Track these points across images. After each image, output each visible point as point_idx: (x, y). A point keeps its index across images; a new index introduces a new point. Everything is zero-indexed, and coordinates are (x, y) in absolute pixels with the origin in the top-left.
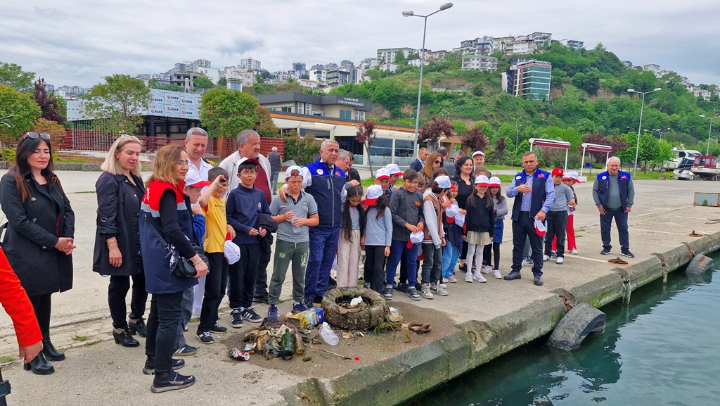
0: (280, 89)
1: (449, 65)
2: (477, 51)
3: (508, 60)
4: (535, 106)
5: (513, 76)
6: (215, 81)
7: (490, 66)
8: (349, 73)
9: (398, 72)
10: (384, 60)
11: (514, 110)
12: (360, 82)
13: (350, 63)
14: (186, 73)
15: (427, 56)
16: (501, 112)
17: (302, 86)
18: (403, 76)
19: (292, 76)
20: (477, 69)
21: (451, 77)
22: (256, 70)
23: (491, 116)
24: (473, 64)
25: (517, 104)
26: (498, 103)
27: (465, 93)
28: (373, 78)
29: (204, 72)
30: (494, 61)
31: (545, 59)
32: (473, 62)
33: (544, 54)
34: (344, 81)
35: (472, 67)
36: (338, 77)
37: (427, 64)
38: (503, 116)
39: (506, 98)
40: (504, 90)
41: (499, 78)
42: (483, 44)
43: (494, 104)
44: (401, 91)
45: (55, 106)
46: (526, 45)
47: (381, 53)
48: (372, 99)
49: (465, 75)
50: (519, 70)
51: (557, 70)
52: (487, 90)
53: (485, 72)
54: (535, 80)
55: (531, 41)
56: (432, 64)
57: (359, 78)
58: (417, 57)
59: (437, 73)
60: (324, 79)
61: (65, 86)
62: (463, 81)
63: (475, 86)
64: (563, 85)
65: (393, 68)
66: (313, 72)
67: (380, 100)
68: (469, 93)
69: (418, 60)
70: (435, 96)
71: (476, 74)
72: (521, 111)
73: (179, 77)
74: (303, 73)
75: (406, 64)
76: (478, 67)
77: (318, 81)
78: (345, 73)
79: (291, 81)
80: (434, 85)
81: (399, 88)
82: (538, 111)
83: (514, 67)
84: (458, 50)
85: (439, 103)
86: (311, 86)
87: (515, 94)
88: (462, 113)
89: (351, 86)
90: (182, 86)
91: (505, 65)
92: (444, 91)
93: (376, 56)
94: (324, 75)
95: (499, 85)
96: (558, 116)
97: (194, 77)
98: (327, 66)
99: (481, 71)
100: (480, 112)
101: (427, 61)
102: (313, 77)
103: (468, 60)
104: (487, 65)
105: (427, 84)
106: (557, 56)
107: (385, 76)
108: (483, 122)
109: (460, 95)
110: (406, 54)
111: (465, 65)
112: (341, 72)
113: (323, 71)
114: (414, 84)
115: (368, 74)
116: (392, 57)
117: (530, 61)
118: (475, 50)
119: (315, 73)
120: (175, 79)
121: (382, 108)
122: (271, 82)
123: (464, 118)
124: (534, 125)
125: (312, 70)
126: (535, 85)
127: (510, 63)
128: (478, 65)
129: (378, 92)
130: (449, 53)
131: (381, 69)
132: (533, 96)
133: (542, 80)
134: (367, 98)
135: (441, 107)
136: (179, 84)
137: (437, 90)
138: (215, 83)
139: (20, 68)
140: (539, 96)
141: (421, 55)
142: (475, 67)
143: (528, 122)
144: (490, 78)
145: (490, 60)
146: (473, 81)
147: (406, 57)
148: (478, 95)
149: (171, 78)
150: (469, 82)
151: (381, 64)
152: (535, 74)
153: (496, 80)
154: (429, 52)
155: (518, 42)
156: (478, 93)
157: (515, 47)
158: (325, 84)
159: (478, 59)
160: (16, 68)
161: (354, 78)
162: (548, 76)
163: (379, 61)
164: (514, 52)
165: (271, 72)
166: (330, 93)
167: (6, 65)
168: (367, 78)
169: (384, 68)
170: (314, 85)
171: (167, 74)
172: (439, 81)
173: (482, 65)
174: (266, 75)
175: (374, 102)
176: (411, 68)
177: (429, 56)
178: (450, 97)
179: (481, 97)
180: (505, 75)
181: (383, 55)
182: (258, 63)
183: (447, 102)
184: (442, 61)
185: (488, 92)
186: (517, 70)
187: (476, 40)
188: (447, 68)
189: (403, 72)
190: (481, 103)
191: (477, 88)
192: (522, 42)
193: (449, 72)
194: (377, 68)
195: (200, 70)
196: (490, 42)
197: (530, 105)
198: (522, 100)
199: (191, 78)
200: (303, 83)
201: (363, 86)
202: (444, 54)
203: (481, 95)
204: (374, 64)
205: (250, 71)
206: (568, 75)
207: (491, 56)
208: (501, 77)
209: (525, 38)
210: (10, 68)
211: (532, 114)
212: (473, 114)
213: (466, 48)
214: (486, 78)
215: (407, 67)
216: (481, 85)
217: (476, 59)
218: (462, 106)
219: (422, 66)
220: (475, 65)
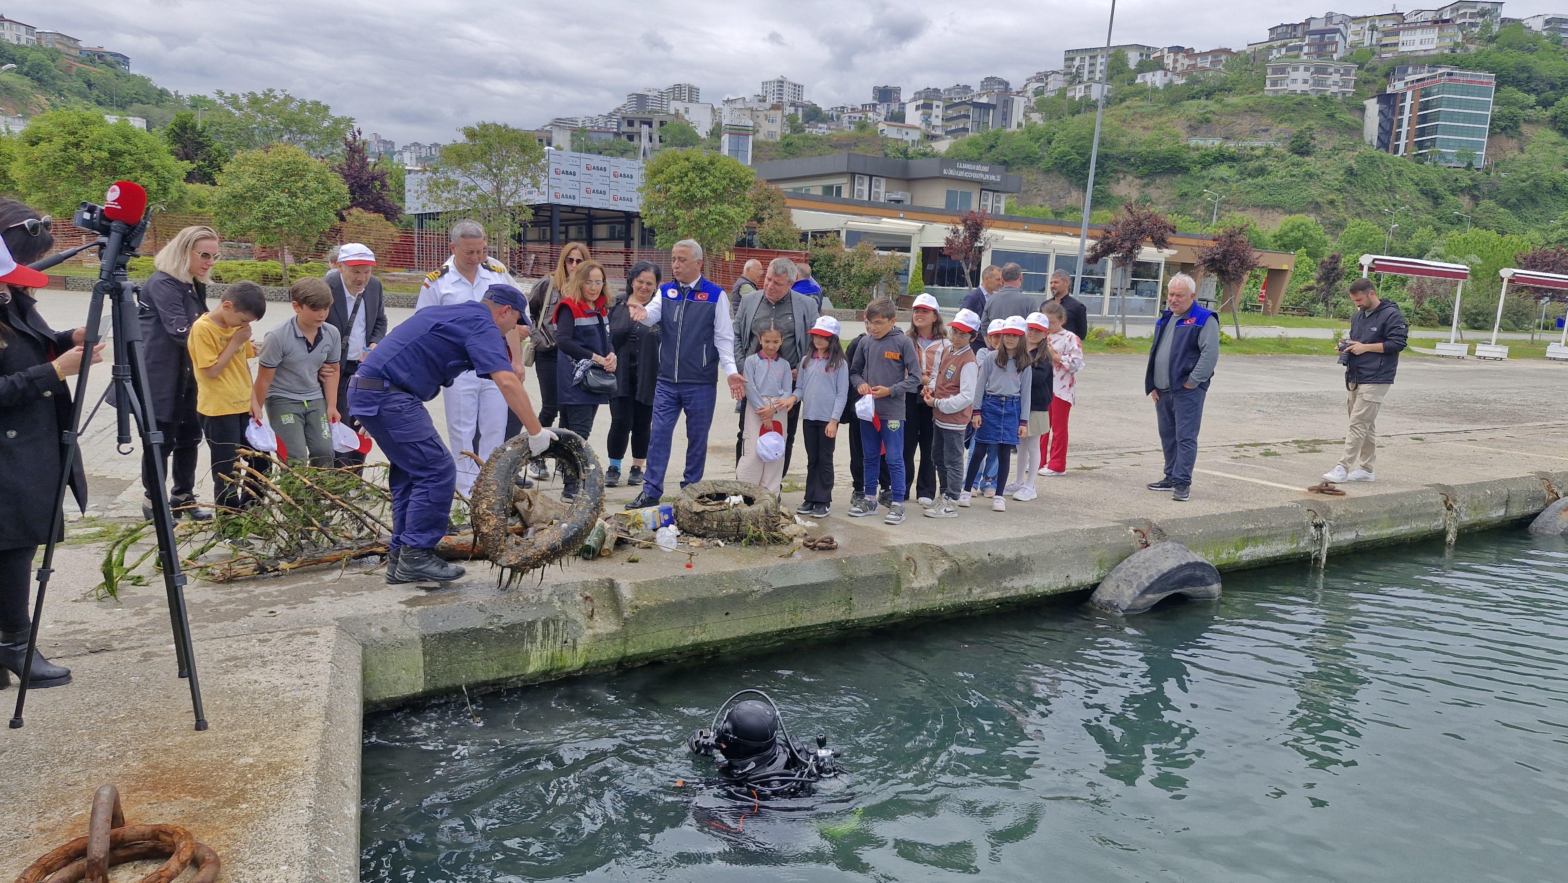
0: (836, 145)
1: (1235, 83)
2: (1306, 49)
3: (1382, 69)
4: (1445, 180)
5: (1392, 107)
6: (703, 131)
7: (1335, 83)
8: (994, 107)
9: (1109, 102)
10: (1078, 75)
11: (1391, 189)
12: (1019, 125)
13: (1001, 82)
14: (647, 115)
15: (1184, 62)
16: (1358, 195)
17: (886, 138)
18: (1120, 110)
19: (870, 114)
20: (1304, 93)
21: (1236, 112)
22: (793, 104)
23: (1332, 202)
24: (1294, 81)
25: (1399, 174)
26: (1350, 172)
27: (1268, 150)
28: (1049, 117)
29: (682, 111)
30: (1347, 72)
31: (1480, 66)
32: (1293, 75)
33: (1480, 53)
34: (981, 124)
35: (1292, 87)
36: (968, 117)
37: (1180, 81)
38: (1361, 204)
39: (1372, 161)
40: (1367, 139)
41: (1358, 113)
42: (1322, 33)
43: (1340, 175)
44: (1113, 144)
45: (384, 185)
46: (1433, 34)
47: (1073, 59)
48: (1042, 165)
49: (1271, 106)
50: (1409, 94)
51: (1510, 91)
52: (1324, 141)
53: (1324, 98)
54: (1451, 117)
55: (1447, 21)
56: (1194, 81)
57: (1018, 115)
58: (1158, 65)
59: (1203, 101)
60: (938, 122)
61: (415, 144)
62: (1266, 121)
63: (1295, 131)
64: (1525, 128)
65: (1097, 92)
66: (914, 104)
67: (1063, 166)
68: (1280, 148)
69: (1160, 74)
70: (1195, 155)
71: (1301, 104)
72: (1408, 191)
73: (631, 123)
74: (895, 107)
75: (1132, 82)
76: (1306, 87)
77: (923, 127)
78: (987, 107)
79: (862, 126)
80: (1193, 129)
81: (1109, 139)
82: (1453, 192)
83: (1397, 86)
84: (1260, 47)
85: (1204, 173)
86: (906, 138)
87: (1396, 151)
88: (1260, 197)
89: (997, 136)
90: (636, 141)
91: (1374, 82)
92: (1217, 143)
93: (1060, 65)
94: (937, 112)
95: (1356, 130)
96: (1504, 204)
97: (662, 123)
98: (949, 90)
99: (1314, 96)
100: (1304, 194)
101: (1182, 74)
102: (913, 116)
103: (1282, 70)
104: (1329, 82)
105: (1177, 130)
106: (1510, 59)
107: (1079, 112)
108: (1310, 219)
109: (1258, 152)
110: (1133, 59)
111: (1274, 83)
112: (976, 105)
113: (935, 103)
114: (1145, 128)
115: (1041, 106)
116: (1099, 68)
117: (1440, 71)
118: (1301, 48)
119: (917, 108)
120: (625, 128)
121: (1066, 185)
122: (821, 130)
123: (1264, 207)
124: (1439, 224)
125: (914, 100)
126: (1448, 130)
127: (1387, 75)
128: (1305, 82)
129: (1059, 147)
130: (1237, 54)
131: (1070, 94)
132: (1442, 156)
133: (1468, 118)
134: (1032, 162)
135: (1207, 182)
136: (631, 138)
137: (1201, 143)
138: (703, 135)
139: (327, 108)
140: (1458, 155)
141: (1169, 61)
142: (1299, 87)
143: (1424, 217)
144: (1336, 116)
145: (1337, 71)
146: (1291, 120)
147: (1132, 65)
148: (1302, 154)
149: (619, 125)
150: (1281, 122)
151: (1071, 83)
152: (1451, 103)
153: (1348, 117)
154: (1189, 53)
155: (1414, 27)
156: (1302, 149)
157: (1403, 37)
158: (938, 132)
159: (1307, 69)
160: (320, 109)
161: (1006, 117)
162: (1484, 106)
163: (1068, 77)
164: (1402, 49)
165: (824, 107)
166: (947, 152)
167: (303, 103)
168: (1036, 117)
169: (1078, 92)
170: (915, 135)
171: (610, 115)
172: (1208, 121)
173: (1317, 83)
174: (814, 114)
175: (1048, 171)
176: (1142, 92)
177: (1187, 62)
178: (1232, 159)
179: (1307, 159)
180: (1372, 107)
181: (1077, 63)
182: (798, 88)
183: (1223, 170)
184: (1221, 73)
185: (1327, 148)
186: (1404, 94)
187: (1308, 22)
188: (1230, 90)
189: (1122, 100)
190: (1307, 172)
191: (1299, 136)
192: (1423, 26)
193: (1232, 99)
194: (1062, 93)
195: (674, 106)
196: (1341, 27)
197: (1433, 177)
198: (1413, 165)
199: (656, 125)
200: (891, 132)
201: (1025, 136)
202: (1223, 58)
203: (1308, 153)
204: (1055, 84)
205: (774, 107)
206: (1538, 103)
207: (1341, 59)
208: (1363, 109)
209: (1430, 16)
210: (310, 110)
211: (1436, 199)
212: (1286, 197)
213: (1279, 43)
214: (1323, 114)
215: (1132, 88)
216: (1310, 129)
217: (1302, 68)
218: (1260, 179)
219: (1169, 86)
220: (1300, 81)
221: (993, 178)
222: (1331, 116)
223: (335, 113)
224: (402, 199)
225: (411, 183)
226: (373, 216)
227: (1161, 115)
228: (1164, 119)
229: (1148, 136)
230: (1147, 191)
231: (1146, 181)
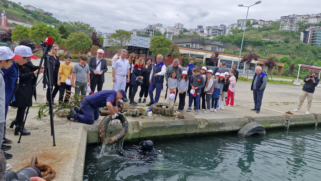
0: (190, 37)
1: (273, 28)
2: (288, 21)
3: (305, 26)
4: (318, 50)
5: (307, 34)
6: (163, 33)
7: (294, 29)
8: (222, 30)
9: (246, 30)
10: (240, 25)
11: (306, 51)
12: (227, 34)
13: (224, 25)
14: (152, 29)
15: (262, 23)
16: (299, 52)
17: (200, 36)
18: (248, 32)
19: (197, 31)
20: (288, 30)
21: (273, 34)
22: (181, 28)
23: (293, 53)
24: (286, 28)
25: (308, 48)
26: (297, 47)
27: (280, 42)
28: (234, 33)
29: (159, 29)
30: (297, 26)
32: (286, 27)
34: (219, 34)
35: (285, 29)
36: (217, 32)
37: (261, 27)
38: (299, 54)
39: (302, 45)
40: (301, 40)
41: (299, 35)
42: (292, 18)
43: (295, 48)
44: (247, 39)
45: (99, 41)
46: (316, 19)
47: (239, 21)
48: (232, 43)
49: (280, 33)
50: (310, 32)
52: (292, 41)
53: (292, 32)
54: (319, 36)
55: (319, 17)
56: (264, 27)
57: (227, 32)
58: (257, 23)
59: (266, 31)
60: (211, 33)
61: (106, 33)
62: (279, 36)
63: (286, 38)
65: (244, 28)
66: (206, 29)
67: (236, 43)
68: (282, 41)
69: (257, 25)
70: (264, 42)
71: (287, 32)
72: (309, 52)
73: (149, 31)
74: (202, 30)
75: (251, 26)
76: (288, 29)
77: (207, 34)
78: (221, 30)
79: (195, 33)
80: (264, 37)
82: (319, 52)
83: (307, 30)
84: (279, 21)
85: (266, 46)
86: (204, 36)
87: (307, 43)
88: (278, 51)
89: (223, 36)
90: (149, 34)
91: (303, 29)
92: (269, 40)
93: (236, 23)
94: (211, 31)
95: (299, 38)
97: (155, 31)
98: (213, 27)
99: (290, 31)
100: (287, 51)
101: (262, 25)
102: (205, 32)
103: (283, 25)
105: (260, 37)
107: (240, 32)
108: (288, 56)
109: (277, 42)
110: (252, 22)
111: (281, 28)
112: (219, 30)
113: (210, 29)
114: (254, 36)
115: (232, 31)
116: (244, 23)
117: (317, 27)
118: (287, 21)
119: (206, 30)
120: (147, 32)
121: (237, 47)
122: (186, 34)
123: (278, 53)
124: (316, 59)
125: (206, 28)
126: (318, 39)
127: (306, 27)
128: (288, 28)
129: (235, 39)
130: (274, 22)
131: (238, 29)
132: (317, 45)
134: (230, 42)
135: (266, 47)
136: (148, 34)
137: (265, 40)
138: (163, 34)
139: (89, 25)
140: (320, 45)
141: (259, 23)
142: (287, 29)
143: (313, 57)
144: (294, 35)
145: (295, 26)
146: (284, 36)
147: (251, 23)
148: (287, 43)
149: (146, 31)
150: (282, 36)
152: (319, 34)
153: (297, 36)
154: (264, 21)
155: (312, 18)
156: (287, 42)
157: (309, 20)
158: (211, 35)
159: (288, 25)
160: (88, 25)
161: (225, 33)
163: (238, 25)
164: (309, 22)
165: (188, 29)
166: (212, 39)
167: (85, 24)
168: (231, 33)
169: (240, 28)
170: (206, 35)
171: (145, 29)
172: (267, 35)
173: (290, 28)
174: (185, 30)
175: (233, 44)
176: (253, 29)
177: (263, 23)
178: (272, 43)
179: (288, 44)
180: (302, 34)
181: (240, 22)
182: (182, 25)
183: (270, 45)
184: (269, 26)
185: (292, 42)
186: (309, 32)
187: (289, 16)
188: (272, 29)
189: (249, 30)
190: (288, 47)
191: (286, 39)
192: (314, 17)
193: (272, 31)
194: (237, 28)
195: (157, 28)
196: (296, 17)
197: (315, 49)
198: (311, 46)
199: (153, 31)
200: (201, 35)
201: (229, 36)
202: (271, 22)
203: (288, 43)
204: (235, 26)
205: (177, 29)
207: (296, 24)
208: (300, 34)
209: (315, 16)
210: (86, 26)
211: (315, 53)
212: (283, 52)
213: (283, 20)
215: (251, 28)
216: (289, 38)
217: (287, 25)
218: (278, 47)
219: (259, 28)
220: (287, 28)
221: (221, 45)
222: (293, 35)
223: (91, 26)
224: (103, 44)
225: (105, 40)
226: (97, 47)
227: (257, 34)
228: (258, 34)
229: (254, 38)
230: (254, 49)
231: (253, 47)
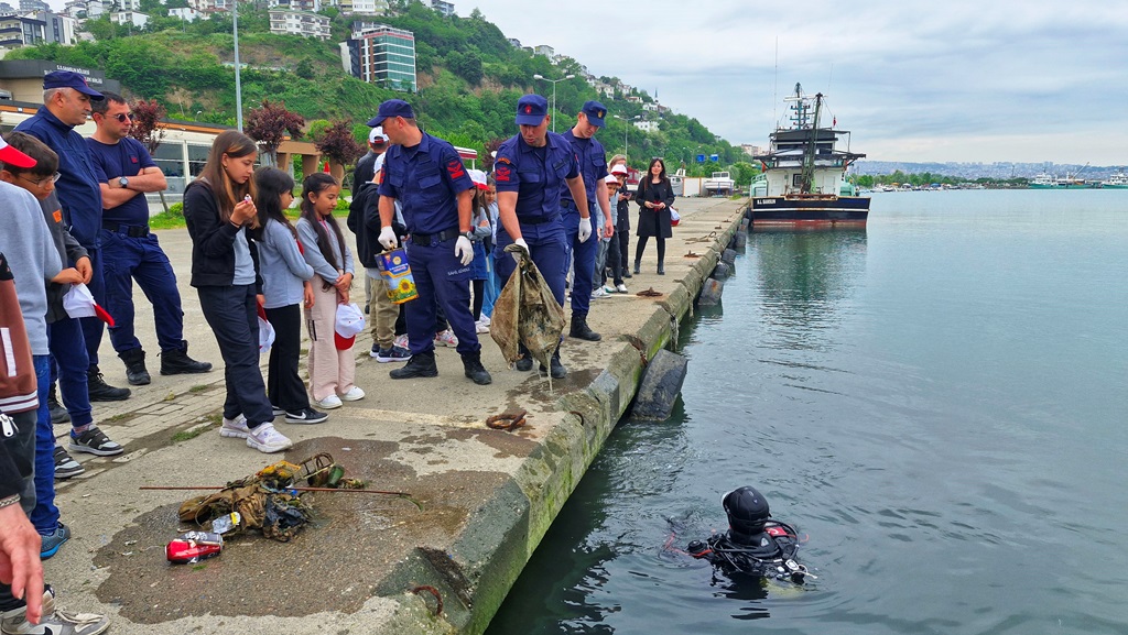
1: (248, 23)
3: (345, 22)
5: (357, 49)
7: (318, 29)
8: (45, 24)
9: (149, 28)
11: (366, 104)
15: (204, 3)
16: (347, 107)
18: (161, 35)
20: (298, 34)
21: (255, 44)
23: (333, 112)
25: (371, 94)
26: (340, 91)
27: (283, 73)
28: (100, 34)
30: (324, 22)
31: (403, 27)
32: (289, 21)
33: (401, 18)
34: (34, 38)
35: (289, 30)
36: (18, 30)
37: (205, 17)
38: (352, 114)
39: (352, 85)
40: (346, 70)
41: (336, 52)
43: (334, 94)
44: (162, 63)
49: (278, 42)
50: (366, 40)
51: (422, 44)
52: (320, 70)
53: (312, 39)
54: (393, 58)
56: (215, 18)
57: (68, 34)
58: (184, 4)
62: (277, 53)
63: (299, 61)
64: (435, 69)
65: (140, 20)
68: (290, 72)
69: (187, 10)
71: (298, 42)
75: (165, 14)
76: (299, 30)
78: (37, 24)
80: (223, 55)
81: (159, 58)
83: (357, 35)
87: (365, 79)
89: (53, 48)
91: (343, 31)
92: (245, 67)
95: (339, 62)
96: (432, 115)
99: (304, 36)
100: (314, 106)
101: (205, 11)
103: (279, 16)
104: (314, 28)
105: (212, 55)
106: (419, 23)
107: (125, 35)
109: (276, 75)
111: (276, 25)
114: (187, 52)
117: (382, 27)
126: (394, 67)
127: (350, 27)
128: (298, 26)
129: (115, 63)
131: (113, 20)
132: (392, 83)
133: (403, 59)
140: (402, 83)
142: (295, 30)
144: (321, 50)
145: (318, 21)
146: (294, 53)
147: (162, 2)
148: (307, 78)
150: (287, 54)
151: (112, 11)
152: (392, 49)
153: (333, 54)
156: (305, 73)
157: (354, 2)
159: (297, 17)
161: (57, 33)
162: (411, 53)
164: (355, 10)
168: (87, 36)
169: (120, 19)
173: (305, 28)
176: (175, 23)
177: (207, 3)
178: (258, 79)
179: (311, 81)
180: (345, 47)
183: (254, 87)
185: (323, 73)
186: (363, 41)
188: (245, 28)
189: (161, 29)
190: (312, 91)
191: (302, 65)
194: (106, 18)
198: (378, 89)
201: (81, 51)
203: (310, 77)
204: (96, 10)
206: (439, 53)
207: (318, 13)
208: (339, 49)
212: (301, 108)
214: (315, 50)
215: (166, 19)
216: (308, 60)
217: (294, 16)
218: (281, 94)
219: (197, 20)
220: (294, 26)
222: (320, 52)
227: (197, 42)
228: (199, 45)
229: (188, 58)
230: (198, 100)
231: (196, 92)
